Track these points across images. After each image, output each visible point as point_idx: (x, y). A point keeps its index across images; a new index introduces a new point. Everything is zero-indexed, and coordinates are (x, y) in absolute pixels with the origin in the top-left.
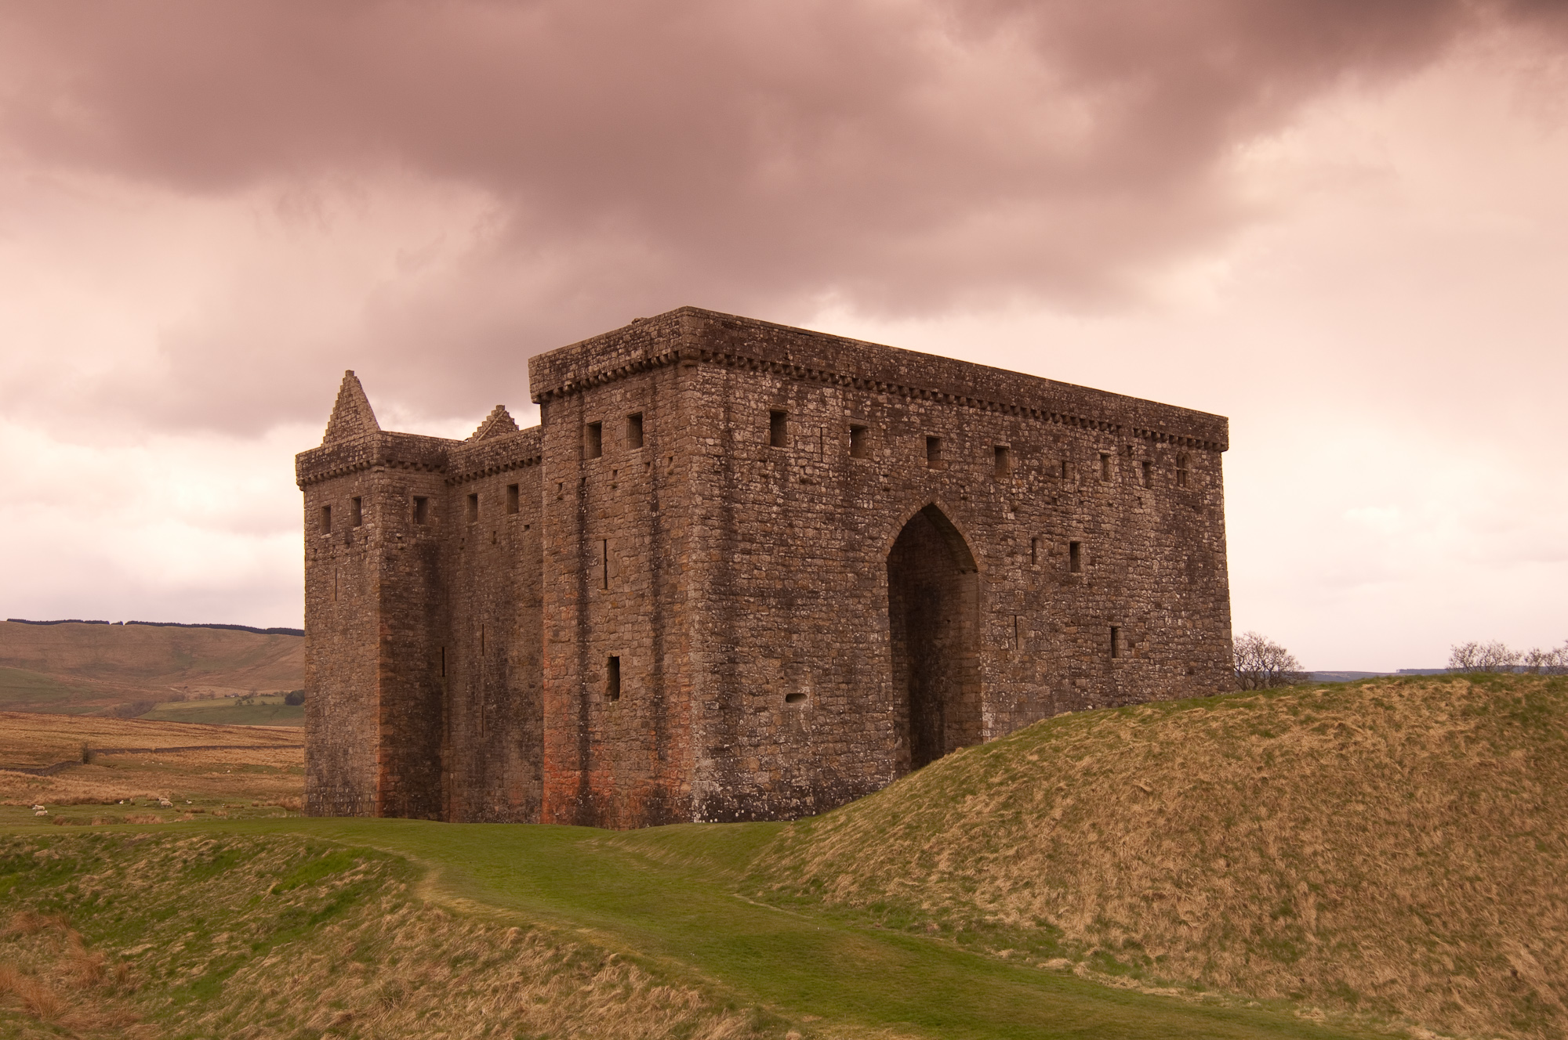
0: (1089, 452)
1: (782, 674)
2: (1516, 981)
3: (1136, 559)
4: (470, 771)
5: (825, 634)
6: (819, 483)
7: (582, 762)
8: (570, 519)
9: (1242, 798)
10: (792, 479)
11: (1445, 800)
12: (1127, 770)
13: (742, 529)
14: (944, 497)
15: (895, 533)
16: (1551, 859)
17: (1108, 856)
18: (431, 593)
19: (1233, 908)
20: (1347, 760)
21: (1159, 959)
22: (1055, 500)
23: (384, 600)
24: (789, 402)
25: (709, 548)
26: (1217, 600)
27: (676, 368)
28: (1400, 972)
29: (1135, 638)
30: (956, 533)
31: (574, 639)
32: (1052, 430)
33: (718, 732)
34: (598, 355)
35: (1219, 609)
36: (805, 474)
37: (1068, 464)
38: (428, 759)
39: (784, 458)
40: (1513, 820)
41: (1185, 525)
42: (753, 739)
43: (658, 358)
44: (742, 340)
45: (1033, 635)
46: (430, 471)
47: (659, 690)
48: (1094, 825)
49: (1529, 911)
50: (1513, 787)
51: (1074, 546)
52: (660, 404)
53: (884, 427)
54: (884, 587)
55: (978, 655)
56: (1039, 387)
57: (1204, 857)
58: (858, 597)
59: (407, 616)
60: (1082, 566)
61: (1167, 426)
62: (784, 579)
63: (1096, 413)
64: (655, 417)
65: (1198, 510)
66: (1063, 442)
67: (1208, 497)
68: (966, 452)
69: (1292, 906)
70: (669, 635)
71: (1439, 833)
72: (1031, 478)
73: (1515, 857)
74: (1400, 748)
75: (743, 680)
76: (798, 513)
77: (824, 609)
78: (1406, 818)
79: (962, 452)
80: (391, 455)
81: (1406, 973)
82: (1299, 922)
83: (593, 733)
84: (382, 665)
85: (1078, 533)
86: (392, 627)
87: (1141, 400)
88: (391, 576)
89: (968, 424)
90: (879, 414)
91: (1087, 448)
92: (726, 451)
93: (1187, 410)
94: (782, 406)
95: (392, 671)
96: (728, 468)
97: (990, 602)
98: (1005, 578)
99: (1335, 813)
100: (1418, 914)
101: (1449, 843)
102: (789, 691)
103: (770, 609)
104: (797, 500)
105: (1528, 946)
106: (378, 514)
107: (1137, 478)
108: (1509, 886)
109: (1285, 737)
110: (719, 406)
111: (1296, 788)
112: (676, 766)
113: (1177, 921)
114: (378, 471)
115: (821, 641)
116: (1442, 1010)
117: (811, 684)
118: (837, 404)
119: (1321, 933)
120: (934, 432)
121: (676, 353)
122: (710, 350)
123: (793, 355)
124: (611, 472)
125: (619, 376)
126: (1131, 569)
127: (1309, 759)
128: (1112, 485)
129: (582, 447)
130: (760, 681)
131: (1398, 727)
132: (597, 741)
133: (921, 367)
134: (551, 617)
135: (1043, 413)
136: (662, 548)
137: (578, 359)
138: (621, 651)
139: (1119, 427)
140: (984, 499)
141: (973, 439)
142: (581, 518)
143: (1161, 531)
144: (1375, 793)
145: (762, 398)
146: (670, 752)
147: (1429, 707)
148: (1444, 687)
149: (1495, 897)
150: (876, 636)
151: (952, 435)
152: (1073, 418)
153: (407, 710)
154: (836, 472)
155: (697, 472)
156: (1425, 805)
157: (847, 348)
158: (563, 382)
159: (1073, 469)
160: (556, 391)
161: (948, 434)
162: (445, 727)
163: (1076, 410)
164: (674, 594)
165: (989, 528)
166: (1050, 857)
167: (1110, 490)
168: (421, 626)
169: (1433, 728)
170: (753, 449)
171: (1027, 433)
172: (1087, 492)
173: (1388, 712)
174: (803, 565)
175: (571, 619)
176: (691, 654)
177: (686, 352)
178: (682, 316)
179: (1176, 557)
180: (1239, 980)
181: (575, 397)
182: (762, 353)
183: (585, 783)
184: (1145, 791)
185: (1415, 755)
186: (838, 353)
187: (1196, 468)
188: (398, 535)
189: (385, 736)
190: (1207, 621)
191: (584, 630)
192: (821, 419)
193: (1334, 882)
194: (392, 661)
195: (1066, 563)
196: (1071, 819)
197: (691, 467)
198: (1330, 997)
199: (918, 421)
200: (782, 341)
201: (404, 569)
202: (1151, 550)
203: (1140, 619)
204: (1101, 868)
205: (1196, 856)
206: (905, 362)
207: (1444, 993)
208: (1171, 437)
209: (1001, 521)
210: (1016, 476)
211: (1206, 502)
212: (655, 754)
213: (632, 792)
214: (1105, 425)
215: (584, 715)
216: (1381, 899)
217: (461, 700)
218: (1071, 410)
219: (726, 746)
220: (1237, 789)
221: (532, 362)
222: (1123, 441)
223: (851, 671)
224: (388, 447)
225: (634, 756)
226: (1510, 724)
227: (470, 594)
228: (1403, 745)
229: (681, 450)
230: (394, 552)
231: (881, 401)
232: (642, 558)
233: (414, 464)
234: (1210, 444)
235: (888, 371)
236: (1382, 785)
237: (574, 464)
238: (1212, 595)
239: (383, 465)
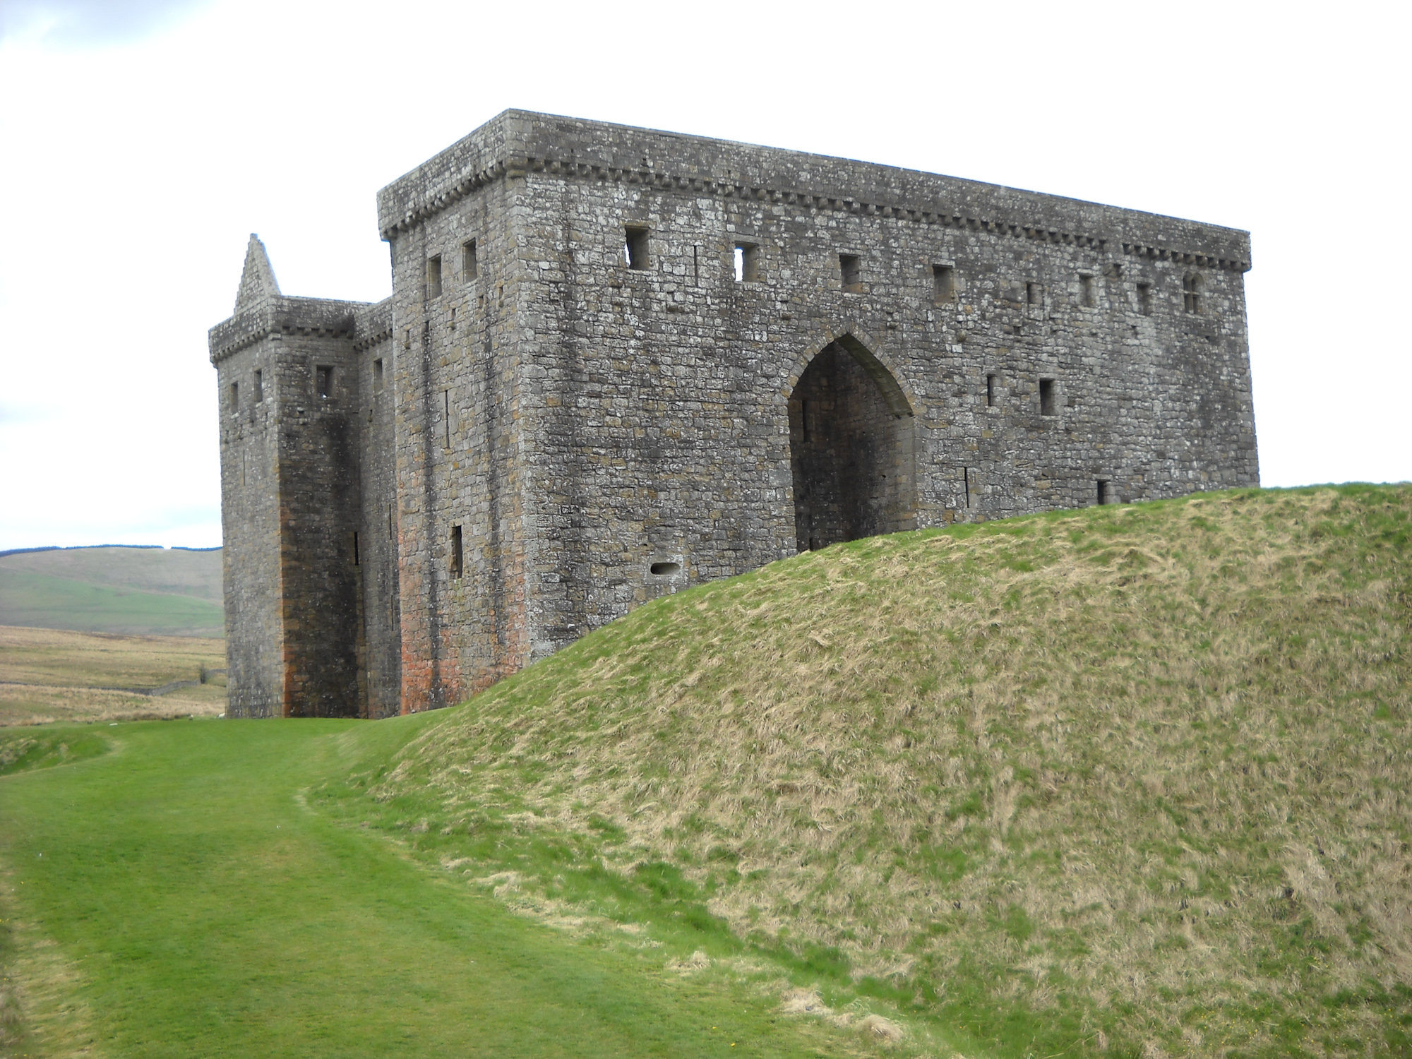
0: (1063, 271)
1: (645, 540)
2: (1291, 903)
3: (1131, 399)
4: (384, 669)
5: (703, 491)
6: (691, 311)
7: (433, 650)
8: (417, 371)
9: (955, 652)
10: (656, 307)
11: (1254, 651)
12: (809, 618)
13: (588, 368)
14: (864, 327)
15: (799, 370)
16: (1391, 730)
17: (741, 733)
18: (340, 472)
19: (893, 805)
20: (1125, 599)
21: (753, 876)
22: (1017, 330)
23: (285, 482)
24: (651, 216)
25: (543, 390)
26: (1240, 448)
27: (504, 182)
28: (1112, 893)
29: (1130, 493)
30: (883, 368)
31: (422, 510)
32: (1011, 246)
33: (559, 609)
34: (433, 177)
35: (1243, 458)
36: (674, 301)
37: (1034, 287)
38: (341, 657)
39: (646, 283)
40: (1348, 676)
41: (1197, 359)
42: (607, 617)
43: (485, 172)
44: (584, 146)
45: (990, 491)
46: (336, 336)
47: (496, 562)
48: (735, 692)
49: (1339, 802)
50: (1360, 631)
51: (1046, 386)
52: (491, 226)
53: (782, 244)
54: (784, 434)
55: (915, 515)
56: (992, 195)
57: (876, 735)
58: (745, 446)
59: (312, 498)
60: (1057, 408)
61: (1168, 242)
62: (646, 427)
63: (1070, 225)
64: (487, 242)
65: (1213, 340)
66: (1028, 261)
67: (1227, 325)
68: (894, 272)
69: (985, 802)
70: (503, 496)
71: (1233, 696)
72: (984, 303)
73: (1338, 727)
74: (1207, 581)
75: (592, 548)
76: (664, 348)
77: (702, 461)
78: (1189, 677)
79: (887, 273)
80: (287, 320)
81: (1120, 895)
82: (988, 822)
83: (441, 616)
84: (284, 554)
85: (1050, 368)
86: (294, 511)
87: (1131, 211)
88: (291, 454)
89: (897, 239)
90: (773, 229)
91: (1059, 267)
92: (566, 276)
93: (1194, 223)
94: (640, 222)
95: (297, 559)
96: (568, 296)
97: (930, 452)
98: (950, 423)
99: (1086, 672)
100: (1169, 811)
101: (1244, 710)
102: (656, 560)
103: (627, 462)
104: (663, 332)
105: (1322, 853)
106: (275, 387)
107: (1130, 303)
108: (1318, 768)
109: (1047, 570)
110: (556, 223)
111: (1039, 637)
112: (514, 651)
113: (802, 823)
114: (273, 339)
115: (698, 499)
116: (1157, 947)
117: (685, 551)
118: (716, 218)
119: (1012, 840)
120: (850, 249)
121: (501, 163)
122: (540, 158)
123: (654, 161)
124: (450, 312)
125: (454, 199)
126: (1123, 411)
127: (1072, 598)
128: (1096, 311)
129: (425, 286)
130: (615, 549)
131: (1215, 553)
132: (446, 625)
133: (829, 172)
134: (403, 486)
135: (999, 226)
136: (495, 394)
137: (417, 185)
138: (463, 519)
139: (1102, 242)
140: (920, 328)
141: (902, 256)
142: (426, 368)
143: (1164, 366)
144: (1154, 643)
145: (614, 212)
146: (508, 633)
147: (1270, 526)
148: (1299, 500)
149: (1291, 784)
150: (774, 493)
151: (874, 253)
152: (1039, 232)
153: (314, 603)
154: (716, 298)
155: (527, 302)
156: (1223, 657)
157: (728, 152)
158: (405, 213)
159: (1042, 291)
160: (399, 225)
161: (868, 250)
162: (360, 621)
163: (1043, 222)
164: (507, 447)
165: (927, 363)
166: (661, 736)
167: (1093, 317)
168: (329, 509)
169: (1264, 553)
170: (603, 272)
171: (977, 249)
172: (1063, 319)
173: (1208, 534)
174: (672, 409)
175: (419, 486)
176: (523, 517)
177: (509, 161)
178: (505, 119)
179: (1185, 396)
180: (860, 906)
181: (418, 229)
182: (611, 159)
183: (436, 673)
184: (821, 646)
185: (1228, 590)
186: (714, 157)
187: (1210, 291)
188: (299, 409)
189: (289, 632)
190: (1227, 473)
191: (431, 499)
192: (695, 236)
193: (1054, 767)
194: (295, 549)
195: (1035, 405)
196: (709, 684)
197: (520, 296)
198: (991, 929)
199: (828, 236)
200: (638, 146)
201: (307, 446)
202: (1151, 388)
203: (1137, 471)
204: (725, 751)
205: (865, 732)
206: (806, 166)
207: (1169, 923)
208: (1174, 254)
209: (944, 354)
210: (964, 301)
211: (1223, 331)
212: (493, 639)
213: (476, 682)
214: (1084, 240)
215: (433, 599)
216: (1118, 790)
217: (373, 590)
218: (1038, 222)
219: (570, 625)
220: (952, 640)
221: (379, 195)
222: (1108, 259)
223: (738, 536)
224: (284, 312)
225: (476, 641)
226: (1378, 546)
227: (379, 471)
228: (1215, 577)
229: (509, 277)
230: (295, 428)
231: (775, 213)
232: (478, 409)
233: (315, 330)
234: (1227, 263)
235: (783, 177)
236: (1167, 630)
237: (419, 306)
238: (1234, 442)
239: (279, 332)
